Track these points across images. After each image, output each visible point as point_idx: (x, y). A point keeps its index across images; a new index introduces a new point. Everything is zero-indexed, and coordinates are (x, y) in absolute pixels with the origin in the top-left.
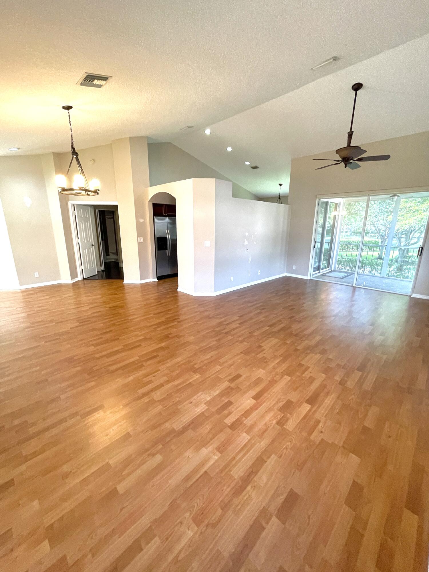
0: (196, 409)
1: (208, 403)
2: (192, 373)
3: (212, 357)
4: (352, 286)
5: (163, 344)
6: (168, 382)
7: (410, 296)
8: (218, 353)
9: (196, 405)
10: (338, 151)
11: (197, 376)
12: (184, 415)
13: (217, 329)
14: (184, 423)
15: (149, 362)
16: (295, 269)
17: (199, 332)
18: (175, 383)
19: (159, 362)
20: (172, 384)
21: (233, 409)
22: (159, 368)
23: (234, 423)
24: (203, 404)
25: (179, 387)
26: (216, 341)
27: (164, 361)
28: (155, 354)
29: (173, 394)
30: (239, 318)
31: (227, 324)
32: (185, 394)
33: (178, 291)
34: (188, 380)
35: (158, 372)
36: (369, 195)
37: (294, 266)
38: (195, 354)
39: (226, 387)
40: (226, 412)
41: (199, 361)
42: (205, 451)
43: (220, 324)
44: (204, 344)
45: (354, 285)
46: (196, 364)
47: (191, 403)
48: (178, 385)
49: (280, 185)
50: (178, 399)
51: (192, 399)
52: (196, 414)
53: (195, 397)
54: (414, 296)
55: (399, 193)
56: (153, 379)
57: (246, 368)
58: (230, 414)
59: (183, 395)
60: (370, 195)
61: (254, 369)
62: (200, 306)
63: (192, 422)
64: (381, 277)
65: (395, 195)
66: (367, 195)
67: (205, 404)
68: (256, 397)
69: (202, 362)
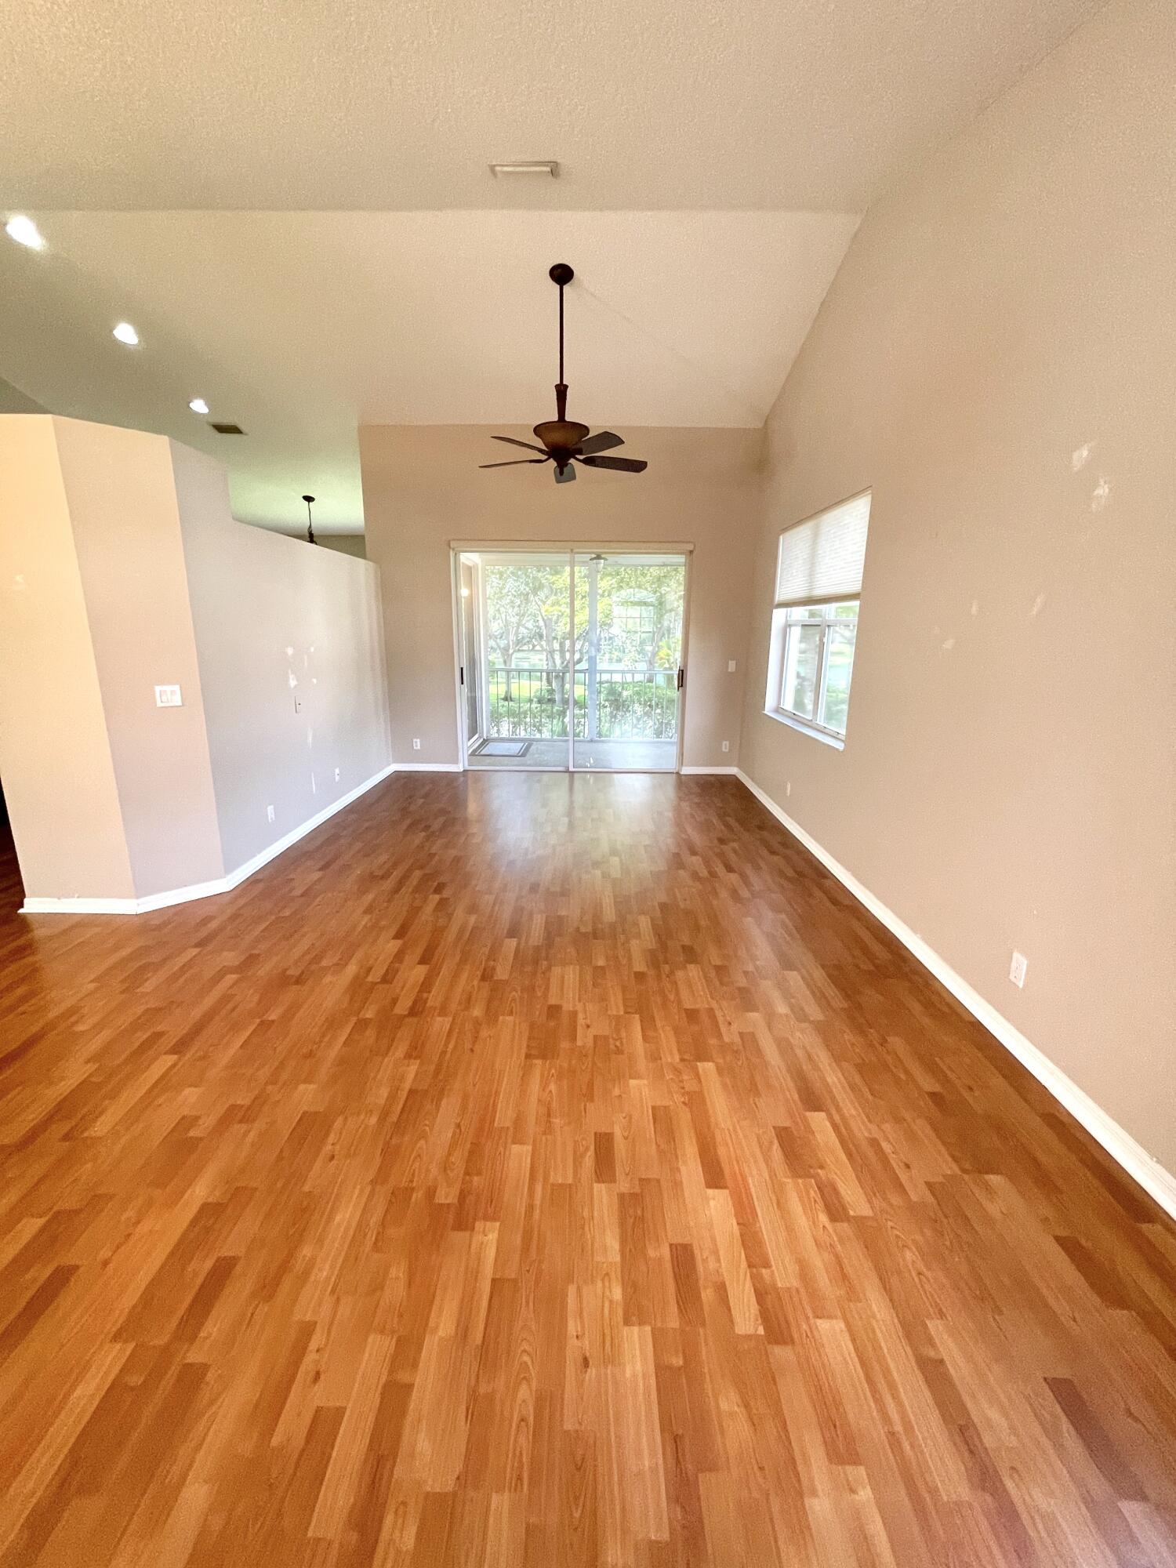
0: (628, 1374)
1: (634, 1313)
2: (458, 1237)
3: (458, 1126)
4: (567, 771)
5: (201, 1192)
6: (406, 1352)
7: (678, 773)
8: (465, 1098)
9: (612, 1357)
10: (539, 430)
11: (488, 1238)
12: (618, 1437)
13: (369, 1013)
14: (654, 1470)
15: (214, 1327)
16: (419, 747)
17: (311, 1054)
18: (441, 1333)
19: (267, 1289)
20: (431, 1347)
21: (712, 1265)
22: (297, 1317)
23: (765, 1316)
24: (626, 1330)
25: (477, 1336)
26: (408, 1056)
27: (284, 1267)
28: (201, 1267)
29: (482, 1390)
30: (399, 942)
31: (387, 979)
32: (525, 1346)
33: (24, 916)
34: (473, 1275)
35: (313, 1345)
36: (572, 550)
37: (415, 740)
38: (390, 1154)
39: (616, 1207)
40: (707, 1295)
41: (434, 1171)
42: (820, 1507)
43: (360, 989)
44: (384, 1092)
45: (571, 769)
46: (431, 1193)
47: (586, 1362)
48: (463, 1332)
49: (309, 499)
50: (524, 1393)
51: (573, 1343)
52: (647, 1388)
53: (572, 1327)
54: (687, 770)
55: (606, 553)
56: (321, 1396)
57: (592, 1100)
58: (721, 1289)
59: (526, 1358)
60: (575, 551)
61: (616, 1092)
62: (210, 948)
63: (675, 1442)
64: (588, 742)
65: (598, 557)
66: (569, 551)
67: (627, 1322)
68: (714, 1177)
69: (445, 1167)
